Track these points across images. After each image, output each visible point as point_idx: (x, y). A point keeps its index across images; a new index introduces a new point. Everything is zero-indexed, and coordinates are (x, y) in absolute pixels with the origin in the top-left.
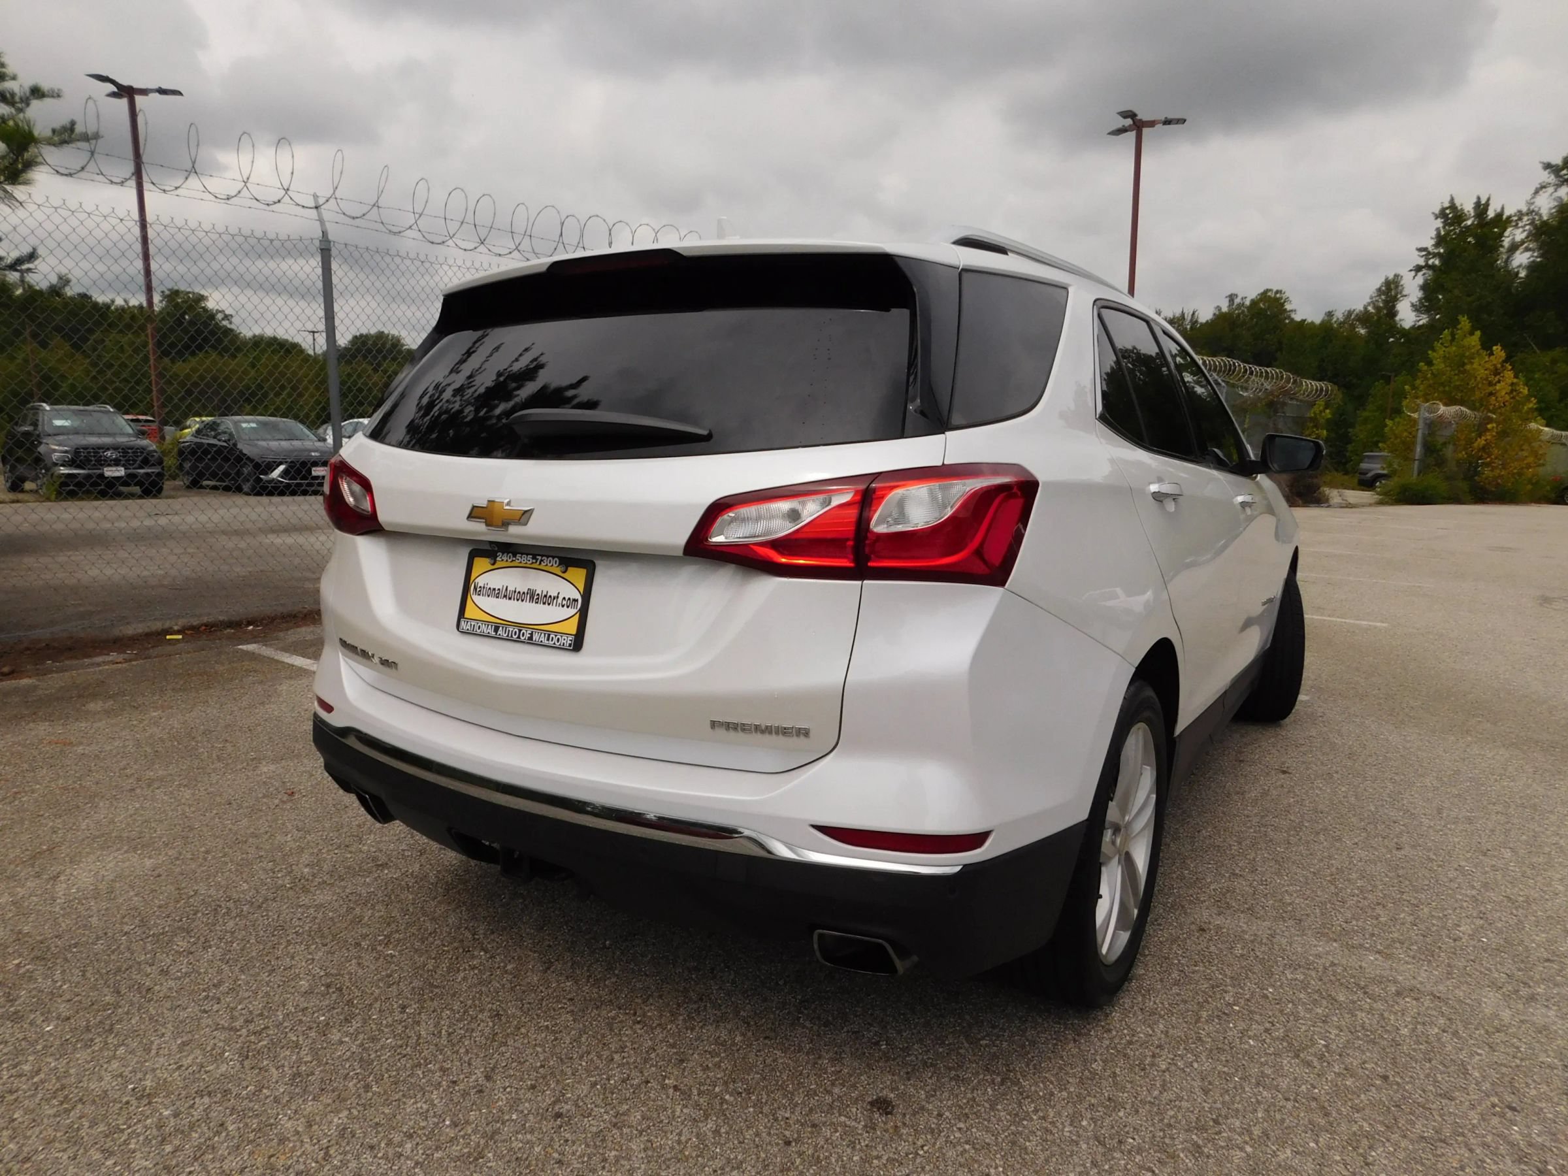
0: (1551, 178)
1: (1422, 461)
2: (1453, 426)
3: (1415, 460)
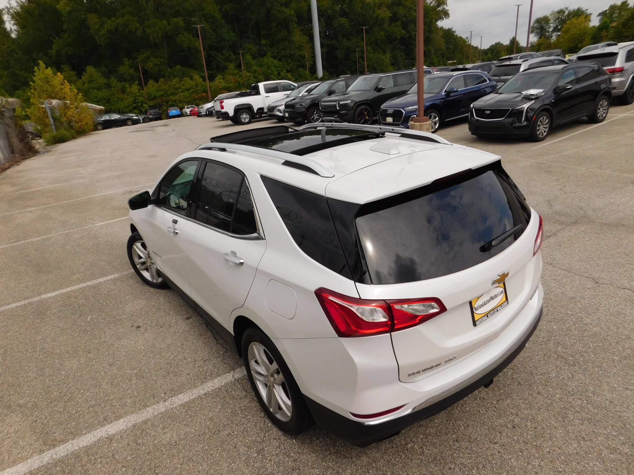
1: (55, 125)
2: (57, 108)
3: (52, 125)
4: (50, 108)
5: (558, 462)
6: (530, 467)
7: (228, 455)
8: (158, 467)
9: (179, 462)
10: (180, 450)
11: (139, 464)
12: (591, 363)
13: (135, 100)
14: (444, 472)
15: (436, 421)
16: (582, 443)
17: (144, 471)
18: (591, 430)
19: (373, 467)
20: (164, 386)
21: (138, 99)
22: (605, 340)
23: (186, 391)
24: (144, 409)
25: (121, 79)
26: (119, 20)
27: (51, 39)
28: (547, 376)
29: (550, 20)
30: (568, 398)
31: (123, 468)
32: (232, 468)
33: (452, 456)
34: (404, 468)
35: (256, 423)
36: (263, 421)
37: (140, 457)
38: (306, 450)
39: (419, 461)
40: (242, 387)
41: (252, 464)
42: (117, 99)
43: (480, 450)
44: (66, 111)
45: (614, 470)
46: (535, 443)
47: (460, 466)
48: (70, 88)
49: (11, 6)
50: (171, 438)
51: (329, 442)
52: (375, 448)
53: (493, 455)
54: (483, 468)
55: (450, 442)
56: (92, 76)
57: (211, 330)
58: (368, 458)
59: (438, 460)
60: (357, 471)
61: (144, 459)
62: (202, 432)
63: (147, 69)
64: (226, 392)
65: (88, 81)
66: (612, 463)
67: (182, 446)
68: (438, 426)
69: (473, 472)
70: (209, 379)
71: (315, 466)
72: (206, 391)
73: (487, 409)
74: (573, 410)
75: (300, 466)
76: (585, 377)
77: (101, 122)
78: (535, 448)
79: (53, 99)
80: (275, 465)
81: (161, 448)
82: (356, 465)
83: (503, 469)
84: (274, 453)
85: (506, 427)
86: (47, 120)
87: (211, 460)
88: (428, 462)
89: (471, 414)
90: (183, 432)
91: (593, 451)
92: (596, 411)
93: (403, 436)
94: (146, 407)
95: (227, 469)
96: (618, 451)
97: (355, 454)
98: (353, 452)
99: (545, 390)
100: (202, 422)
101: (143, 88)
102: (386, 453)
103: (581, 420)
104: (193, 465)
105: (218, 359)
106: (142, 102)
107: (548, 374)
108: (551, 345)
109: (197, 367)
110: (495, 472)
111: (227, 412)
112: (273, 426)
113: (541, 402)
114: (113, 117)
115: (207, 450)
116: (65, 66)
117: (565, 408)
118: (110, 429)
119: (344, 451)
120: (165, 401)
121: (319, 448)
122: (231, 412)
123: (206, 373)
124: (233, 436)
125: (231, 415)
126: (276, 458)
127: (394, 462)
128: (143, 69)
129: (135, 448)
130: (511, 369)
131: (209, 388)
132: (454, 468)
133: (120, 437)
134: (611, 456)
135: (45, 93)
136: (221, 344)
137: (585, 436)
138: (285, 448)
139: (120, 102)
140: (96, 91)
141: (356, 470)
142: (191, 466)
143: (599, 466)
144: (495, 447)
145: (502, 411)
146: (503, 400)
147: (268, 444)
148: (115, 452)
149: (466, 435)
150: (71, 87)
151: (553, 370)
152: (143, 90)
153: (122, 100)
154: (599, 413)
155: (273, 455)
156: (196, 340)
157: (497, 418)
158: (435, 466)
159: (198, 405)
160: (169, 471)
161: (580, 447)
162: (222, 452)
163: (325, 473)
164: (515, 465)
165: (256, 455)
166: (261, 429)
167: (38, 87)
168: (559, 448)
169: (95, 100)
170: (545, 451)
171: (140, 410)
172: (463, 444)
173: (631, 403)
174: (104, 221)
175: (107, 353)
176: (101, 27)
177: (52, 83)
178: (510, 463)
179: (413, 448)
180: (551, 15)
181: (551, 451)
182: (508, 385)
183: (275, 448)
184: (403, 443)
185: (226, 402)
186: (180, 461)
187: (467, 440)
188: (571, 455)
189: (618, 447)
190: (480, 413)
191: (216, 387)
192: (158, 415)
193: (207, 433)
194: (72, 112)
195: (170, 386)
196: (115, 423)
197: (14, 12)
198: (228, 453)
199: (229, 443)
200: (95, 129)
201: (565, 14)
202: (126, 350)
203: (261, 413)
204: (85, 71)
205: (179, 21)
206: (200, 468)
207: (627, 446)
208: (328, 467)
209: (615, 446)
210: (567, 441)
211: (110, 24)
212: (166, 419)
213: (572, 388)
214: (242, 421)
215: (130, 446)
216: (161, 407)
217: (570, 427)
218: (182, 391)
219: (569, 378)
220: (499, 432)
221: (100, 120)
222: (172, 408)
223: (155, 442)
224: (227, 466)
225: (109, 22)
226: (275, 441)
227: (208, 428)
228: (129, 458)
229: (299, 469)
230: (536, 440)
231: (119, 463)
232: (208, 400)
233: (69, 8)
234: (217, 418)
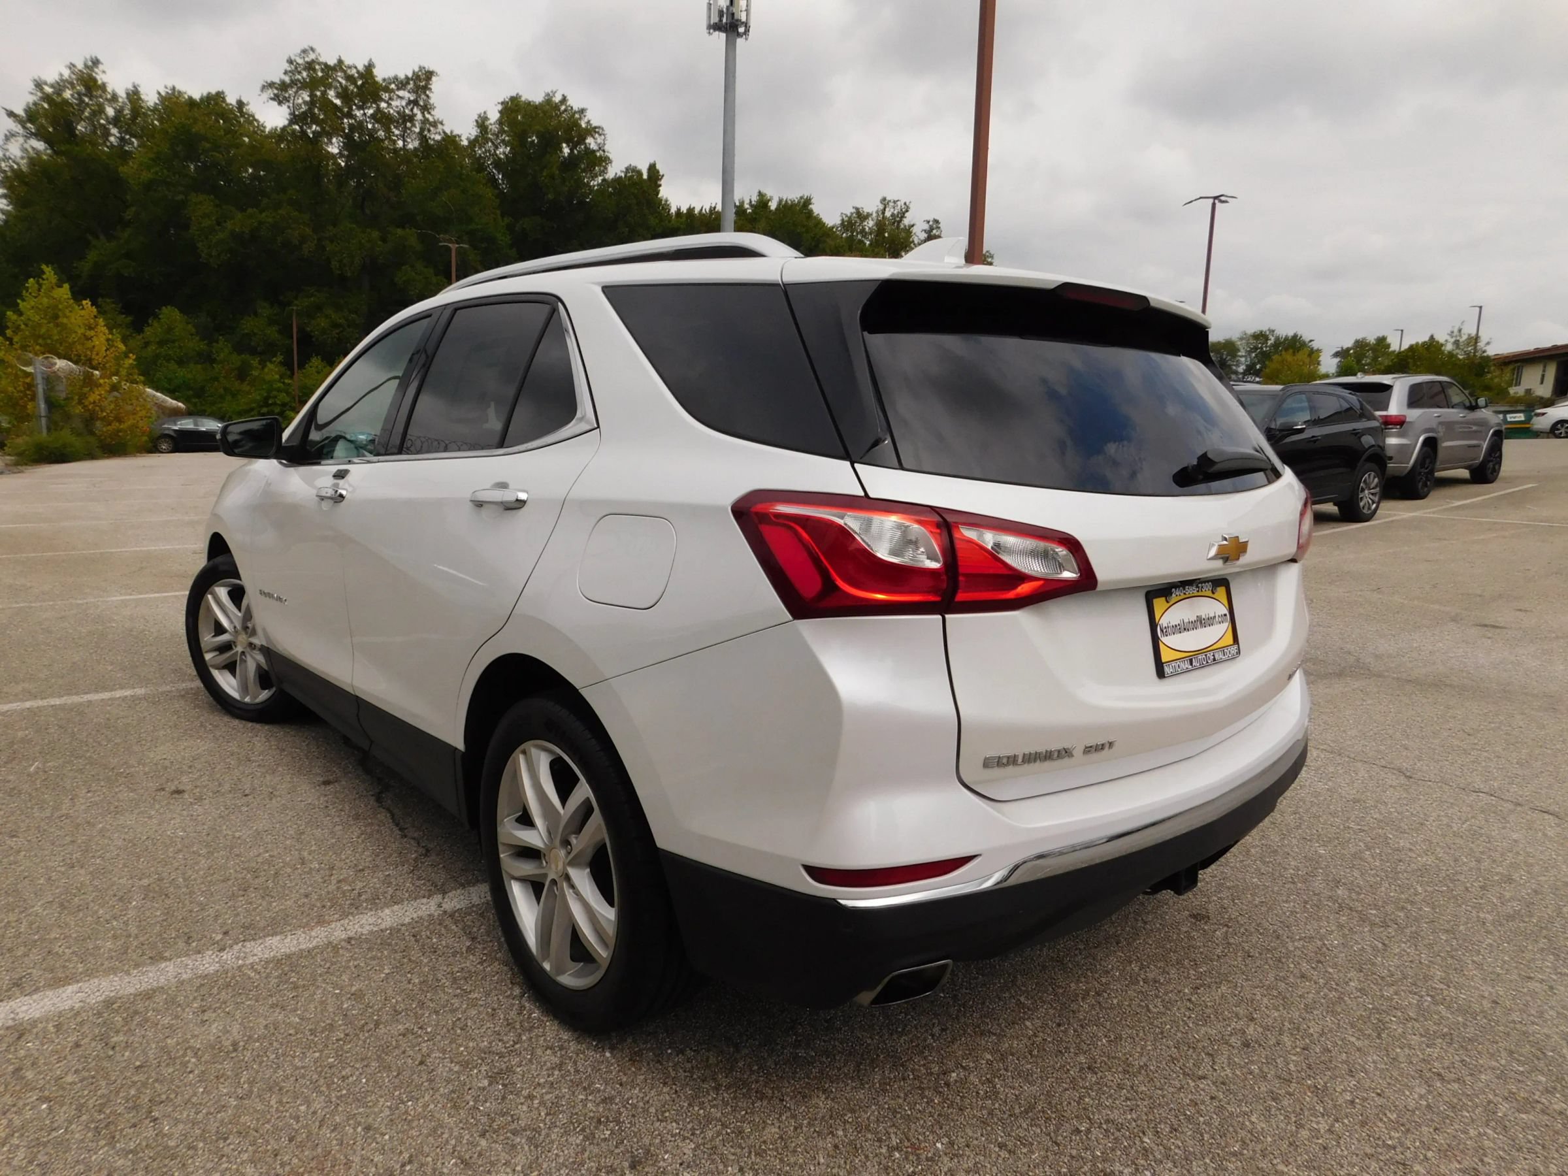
0: (17, 128)
1: (49, 418)
2: (64, 380)
3: (40, 417)
4: (45, 376)
5: (1380, 1124)
6: (1304, 1133)
7: (397, 1081)
8: (162, 1102)
9: (235, 1092)
10: (243, 1064)
11: (99, 1093)
12: (1426, 923)
13: (267, 398)
14: (1060, 1138)
15: (1028, 1023)
16: (1439, 1085)
17: (113, 1113)
18: (1457, 1058)
19: (845, 1122)
20: (227, 916)
21: (275, 397)
22: (1452, 881)
23: (291, 931)
24: (152, 964)
25: (242, 347)
26: (264, 215)
27: (90, 237)
28: (1319, 943)
29: (1239, 350)
30: (1381, 990)
31: (44, 1102)
32: (406, 1112)
33: (1079, 1103)
34: (941, 1128)
35: (494, 1010)
36: (516, 1007)
37: (106, 1077)
38: (642, 1077)
39: (985, 1112)
40: (463, 929)
41: (471, 1103)
42: (222, 391)
43: (1160, 1092)
44: (86, 390)
45: (1538, 1148)
46: (1309, 1082)
47: (1105, 1126)
48: (108, 340)
49: (7, 154)
50: (220, 1034)
51: (712, 1060)
52: (852, 1078)
53: (1196, 1104)
54: (1171, 1132)
55: (1072, 1073)
56: (170, 330)
57: (389, 810)
58: (833, 1100)
59: (1039, 1111)
60: (799, 1130)
61: (119, 1081)
62: (323, 1025)
63: (311, 331)
64: (413, 939)
65: (157, 340)
66: (1529, 1132)
67: (255, 1053)
68: (1035, 1035)
69: (1143, 1142)
70: (366, 908)
71: (667, 1114)
72: (351, 934)
73: (1168, 1005)
74: (1400, 1014)
75: (620, 1114)
76: (1416, 950)
77: (172, 433)
78: (1312, 1092)
79: (59, 358)
80: (541, 1108)
81: (184, 1055)
82: (794, 1117)
83: (1228, 1135)
84: (542, 1081)
85: (1227, 1043)
86: (30, 406)
87: (341, 1090)
88: (1011, 1115)
89: (1125, 1013)
90: (265, 1023)
91: (1469, 1103)
92: (1460, 1019)
93: (934, 1054)
94: (157, 960)
95: (388, 1113)
96: (1539, 1106)
97: (793, 1092)
98: (787, 1085)
99: (1319, 972)
100: (329, 1001)
101: (293, 374)
102: (885, 1091)
103: (1425, 1036)
104: (280, 1102)
105: (400, 868)
106: (284, 405)
107: (1321, 940)
108: (1318, 884)
109: (334, 882)
110: (1206, 1144)
111: (409, 983)
112: (545, 1019)
113: (1311, 995)
114: (203, 426)
115: (330, 1067)
116: (108, 300)
117: (1377, 1009)
118: (24, 1008)
119: (757, 1082)
120: (222, 950)
121: (681, 1074)
122: (421, 983)
123: (360, 895)
124: (420, 1036)
125: (420, 989)
126: (547, 1093)
127: (909, 1112)
128: (301, 330)
129: (98, 1056)
130: (1221, 924)
131: (362, 926)
132: (1088, 1131)
133: (54, 1026)
134: (1524, 1116)
135: (40, 341)
136: (414, 839)
137: (1442, 1071)
138: (577, 1071)
139: (229, 398)
140: (173, 366)
141: (796, 1128)
142: (273, 1102)
143: (1494, 1138)
144: (1202, 1086)
145: (1208, 1011)
146: (1209, 987)
147: (526, 1058)
148: (28, 1062)
149: (1114, 1058)
150: (110, 337)
151: (1332, 931)
152: (292, 376)
153: (234, 395)
154: (1469, 1024)
155: (539, 1084)
156: (341, 827)
157: (1198, 1025)
158: (1032, 1126)
159: (322, 963)
160: (197, 1113)
161: (1435, 1093)
162: (379, 1072)
163: (698, 1132)
164: (1262, 1129)
165: (486, 1083)
166: (508, 1025)
167: (26, 325)
168: (1379, 1095)
169: (167, 386)
170: (1340, 1101)
171: (137, 966)
172: (1110, 1078)
173: (1546, 1007)
174: (131, 595)
175: (68, 839)
176: (219, 224)
177: (65, 320)
178: (1247, 1123)
179: (963, 1082)
180: (1241, 339)
181: (1357, 1101)
182: (1218, 956)
183: (547, 1070)
184: (936, 1069)
185: (410, 959)
186: (239, 1091)
187: (1120, 1069)
188: (1413, 1112)
189: (1536, 1097)
190: (1149, 1010)
191: (383, 926)
192: (190, 980)
193: (340, 1026)
194: (100, 395)
195: (244, 917)
196: (50, 993)
197: (11, 167)
198: (398, 1075)
199: (404, 1052)
200: (152, 447)
201: (1269, 343)
202: (127, 837)
203: (511, 989)
204: (156, 317)
205: (410, 237)
206: (303, 1108)
207: (1558, 1096)
208: (709, 1119)
209: (1526, 1095)
210: (1397, 1079)
211: (239, 222)
212: (215, 990)
213: (1389, 971)
214: (452, 1005)
215: (83, 1048)
216: (208, 963)
217: (1398, 1050)
218: (279, 929)
219: (1374, 948)
220: (1208, 1054)
221: (169, 429)
222: (240, 968)
223: (169, 1041)
224: (390, 1108)
225: (239, 216)
226: (548, 1052)
227: (346, 1015)
228: (70, 1078)
229: (618, 1122)
230: (1312, 1074)
231: (32, 1089)
232: (355, 953)
233: (150, 176)
234: (374, 995)
